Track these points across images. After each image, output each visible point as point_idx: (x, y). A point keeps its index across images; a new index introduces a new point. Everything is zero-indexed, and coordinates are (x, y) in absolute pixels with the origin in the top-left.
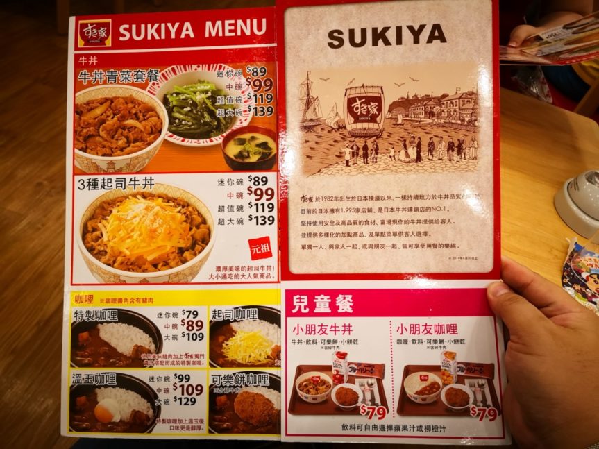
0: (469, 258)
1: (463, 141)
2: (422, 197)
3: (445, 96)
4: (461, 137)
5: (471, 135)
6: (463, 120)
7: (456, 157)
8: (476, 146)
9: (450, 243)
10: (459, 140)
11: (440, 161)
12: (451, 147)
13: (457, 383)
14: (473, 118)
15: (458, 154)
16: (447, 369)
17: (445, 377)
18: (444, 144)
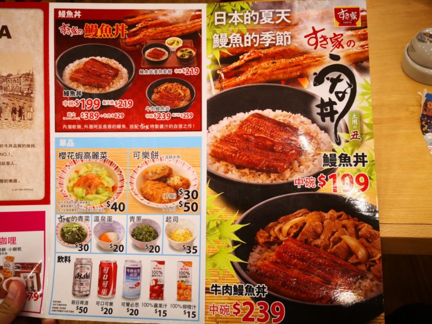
0: (27, 189)
1: (23, 108)
4: (21, 104)
5: (28, 103)
6: (22, 93)
7: (17, 118)
8: (32, 111)
10: (20, 106)
11: (7, 121)
12: (14, 111)
14: (30, 91)
15: (19, 117)
18: (9, 109)
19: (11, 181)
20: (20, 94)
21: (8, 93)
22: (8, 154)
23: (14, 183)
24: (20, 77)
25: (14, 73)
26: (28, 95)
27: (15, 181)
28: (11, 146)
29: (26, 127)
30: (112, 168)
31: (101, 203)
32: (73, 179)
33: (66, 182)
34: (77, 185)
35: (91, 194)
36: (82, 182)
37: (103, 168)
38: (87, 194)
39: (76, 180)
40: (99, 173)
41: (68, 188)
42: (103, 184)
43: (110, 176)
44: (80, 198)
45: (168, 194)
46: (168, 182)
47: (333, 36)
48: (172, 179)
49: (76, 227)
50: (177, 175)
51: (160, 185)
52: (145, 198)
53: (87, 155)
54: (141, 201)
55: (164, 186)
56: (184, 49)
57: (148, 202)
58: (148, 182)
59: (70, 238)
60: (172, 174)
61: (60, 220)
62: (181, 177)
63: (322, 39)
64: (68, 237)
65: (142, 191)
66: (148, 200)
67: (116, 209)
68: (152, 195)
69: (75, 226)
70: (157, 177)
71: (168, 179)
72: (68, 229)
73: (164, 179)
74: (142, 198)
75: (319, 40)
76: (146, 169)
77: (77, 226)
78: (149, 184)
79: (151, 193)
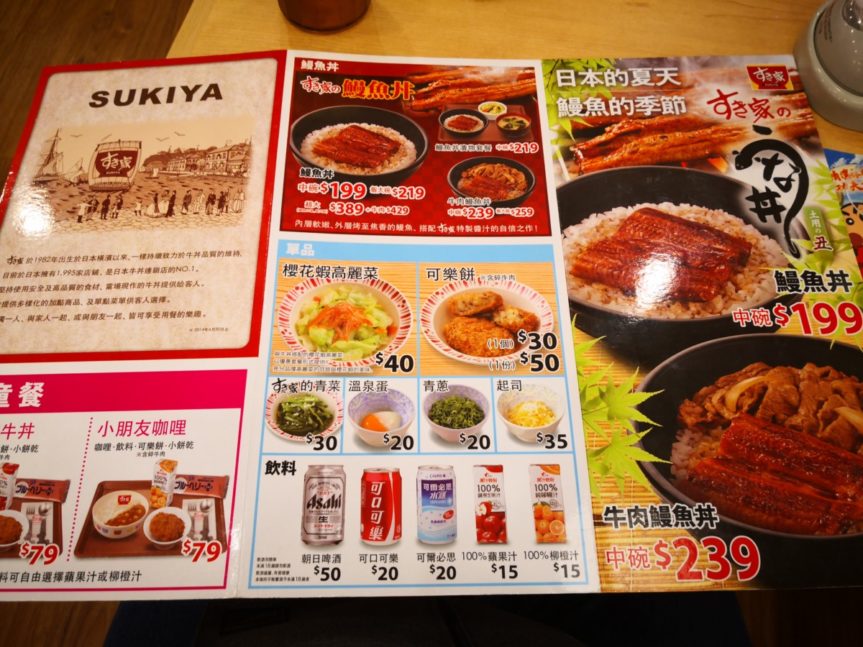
0: (217, 329)
1: (227, 194)
2: (166, 256)
3: (212, 149)
4: (225, 189)
5: (237, 187)
6: (230, 172)
7: (215, 210)
8: (242, 198)
9: (193, 309)
10: (222, 193)
11: (196, 216)
12: (211, 200)
13: (171, 505)
14: (242, 170)
15: (219, 207)
16: (160, 485)
17: (155, 498)
18: (203, 197)
19: (189, 314)
20: (225, 174)
21: (205, 173)
22: (190, 268)
23: (196, 318)
24: (228, 151)
25: (220, 145)
26: (239, 175)
27: (198, 314)
28: (197, 254)
29: (229, 223)
30: (387, 295)
31: (364, 356)
32: (309, 312)
33: (293, 318)
34: (317, 322)
35: (345, 339)
36: (327, 319)
37: (370, 295)
38: (336, 339)
39: (315, 313)
40: (361, 302)
41: (297, 327)
42: (368, 322)
43: (383, 309)
44: (321, 346)
45: (496, 340)
46: (497, 319)
47: (753, 102)
48: (503, 314)
49: (311, 403)
50: (512, 308)
51: (482, 324)
52: (452, 346)
53: (339, 271)
54: (446, 353)
55: (488, 325)
56: (511, 117)
57: (460, 354)
58: (457, 319)
59: (296, 424)
60: (502, 305)
61: (277, 387)
62: (520, 310)
63: (737, 106)
64: (291, 422)
65: (445, 335)
66: (459, 350)
67: (394, 368)
68: (466, 343)
69: (307, 399)
70: (472, 310)
71: (495, 314)
72: (293, 405)
73: (488, 315)
74: (447, 347)
75: (732, 107)
76: (452, 298)
77: (312, 400)
78: (460, 322)
79: (464, 338)
